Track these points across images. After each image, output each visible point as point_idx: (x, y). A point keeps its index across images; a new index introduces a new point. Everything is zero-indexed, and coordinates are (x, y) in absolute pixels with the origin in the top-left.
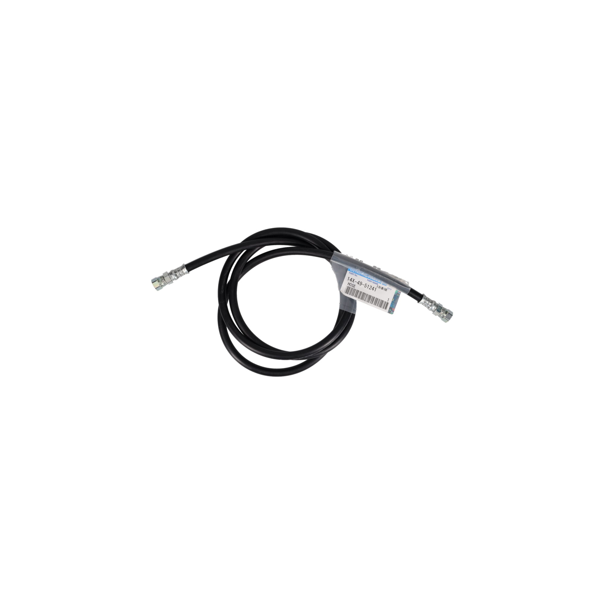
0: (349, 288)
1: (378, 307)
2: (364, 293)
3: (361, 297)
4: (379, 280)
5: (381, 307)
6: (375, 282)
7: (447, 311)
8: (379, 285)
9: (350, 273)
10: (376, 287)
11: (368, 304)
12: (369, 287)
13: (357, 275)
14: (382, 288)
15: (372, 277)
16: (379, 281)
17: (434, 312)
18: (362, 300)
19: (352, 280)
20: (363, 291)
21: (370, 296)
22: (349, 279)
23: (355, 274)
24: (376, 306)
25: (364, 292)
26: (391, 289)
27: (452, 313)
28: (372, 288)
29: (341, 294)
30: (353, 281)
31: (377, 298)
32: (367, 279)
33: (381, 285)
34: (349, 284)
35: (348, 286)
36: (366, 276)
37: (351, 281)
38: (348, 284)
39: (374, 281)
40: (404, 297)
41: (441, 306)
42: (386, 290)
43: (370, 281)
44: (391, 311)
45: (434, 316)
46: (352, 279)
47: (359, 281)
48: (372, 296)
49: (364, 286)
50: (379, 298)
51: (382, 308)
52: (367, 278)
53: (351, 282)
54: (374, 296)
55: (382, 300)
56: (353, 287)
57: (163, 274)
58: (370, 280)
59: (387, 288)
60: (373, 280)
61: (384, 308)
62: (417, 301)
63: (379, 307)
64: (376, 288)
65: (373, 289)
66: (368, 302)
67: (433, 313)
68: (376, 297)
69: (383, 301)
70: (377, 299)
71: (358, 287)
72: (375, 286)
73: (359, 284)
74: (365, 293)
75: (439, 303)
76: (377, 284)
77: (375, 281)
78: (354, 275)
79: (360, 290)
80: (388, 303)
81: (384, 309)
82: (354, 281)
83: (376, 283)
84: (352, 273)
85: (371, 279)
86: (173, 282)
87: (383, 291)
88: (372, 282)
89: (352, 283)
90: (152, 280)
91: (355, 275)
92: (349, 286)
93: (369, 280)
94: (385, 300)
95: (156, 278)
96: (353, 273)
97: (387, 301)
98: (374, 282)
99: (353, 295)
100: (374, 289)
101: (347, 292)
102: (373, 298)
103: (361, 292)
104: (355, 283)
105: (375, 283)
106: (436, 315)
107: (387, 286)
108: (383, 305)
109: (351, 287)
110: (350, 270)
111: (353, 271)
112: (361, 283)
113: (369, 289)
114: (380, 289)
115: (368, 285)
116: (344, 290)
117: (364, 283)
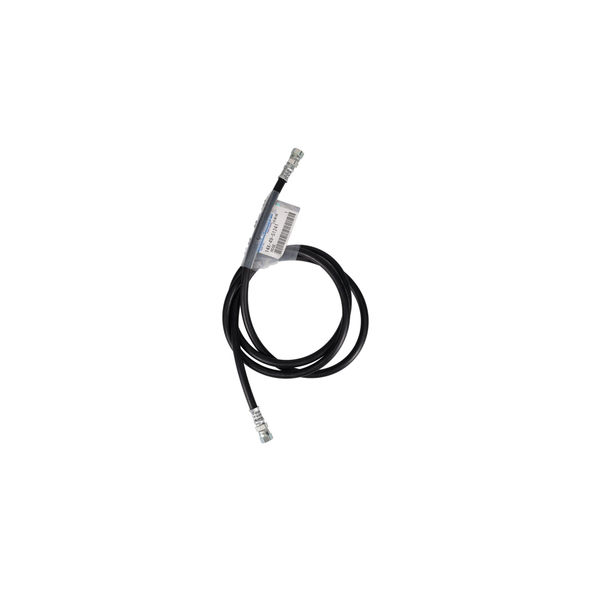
1: (293, 222)
2: (281, 236)
3: (284, 239)
5: (293, 220)
6: (270, 225)
8: (272, 221)
9: (261, 250)
11: (291, 232)
12: (274, 231)
13: (263, 243)
15: (264, 228)
16: (268, 221)
19: (268, 247)
20: (279, 237)
21: (283, 230)
22: (267, 250)
23: (262, 245)
25: (280, 236)
26: (276, 210)
27: (294, 149)
29: (281, 259)
30: (269, 246)
31: (284, 223)
32: (267, 233)
33: (273, 219)
34: (272, 251)
35: (273, 251)
36: (264, 235)
37: (269, 249)
39: (268, 227)
40: (282, 197)
42: (277, 215)
43: (269, 230)
44: (298, 209)
45: (298, 166)
46: (267, 248)
47: (269, 241)
48: (283, 228)
49: (273, 236)
50: (285, 221)
51: (295, 219)
52: (265, 233)
54: (283, 226)
55: (286, 218)
58: (267, 231)
59: (275, 214)
60: (268, 228)
61: (294, 216)
62: (286, 184)
64: (275, 225)
65: (277, 227)
66: (288, 232)
67: (296, 167)
68: (284, 224)
69: (288, 218)
70: (286, 223)
71: (275, 242)
72: (273, 226)
73: (271, 241)
74: (280, 235)
76: (271, 223)
77: (268, 225)
79: (278, 240)
80: (290, 213)
81: (296, 216)
85: (267, 229)
86: (267, 423)
87: (277, 218)
89: (271, 247)
92: (274, 250)
93: (267, 232)
97: (288, 214)
99: (283, 247)
100: (276, 226)
101: (280, 252)
102: (286, 227)
103: (280, 239)
104: (271, 245)
105: (270, 226)
106: (298, 164)
107: (273, 213)
108: (291, 218)
109: (275, 249)
110: (259, 251)
111: (260, 248)
112: (271, 239)
113: (276, 231)
114: (276, 220)
115: (272, 233)
116: (277, 256)
117: (271, 236)
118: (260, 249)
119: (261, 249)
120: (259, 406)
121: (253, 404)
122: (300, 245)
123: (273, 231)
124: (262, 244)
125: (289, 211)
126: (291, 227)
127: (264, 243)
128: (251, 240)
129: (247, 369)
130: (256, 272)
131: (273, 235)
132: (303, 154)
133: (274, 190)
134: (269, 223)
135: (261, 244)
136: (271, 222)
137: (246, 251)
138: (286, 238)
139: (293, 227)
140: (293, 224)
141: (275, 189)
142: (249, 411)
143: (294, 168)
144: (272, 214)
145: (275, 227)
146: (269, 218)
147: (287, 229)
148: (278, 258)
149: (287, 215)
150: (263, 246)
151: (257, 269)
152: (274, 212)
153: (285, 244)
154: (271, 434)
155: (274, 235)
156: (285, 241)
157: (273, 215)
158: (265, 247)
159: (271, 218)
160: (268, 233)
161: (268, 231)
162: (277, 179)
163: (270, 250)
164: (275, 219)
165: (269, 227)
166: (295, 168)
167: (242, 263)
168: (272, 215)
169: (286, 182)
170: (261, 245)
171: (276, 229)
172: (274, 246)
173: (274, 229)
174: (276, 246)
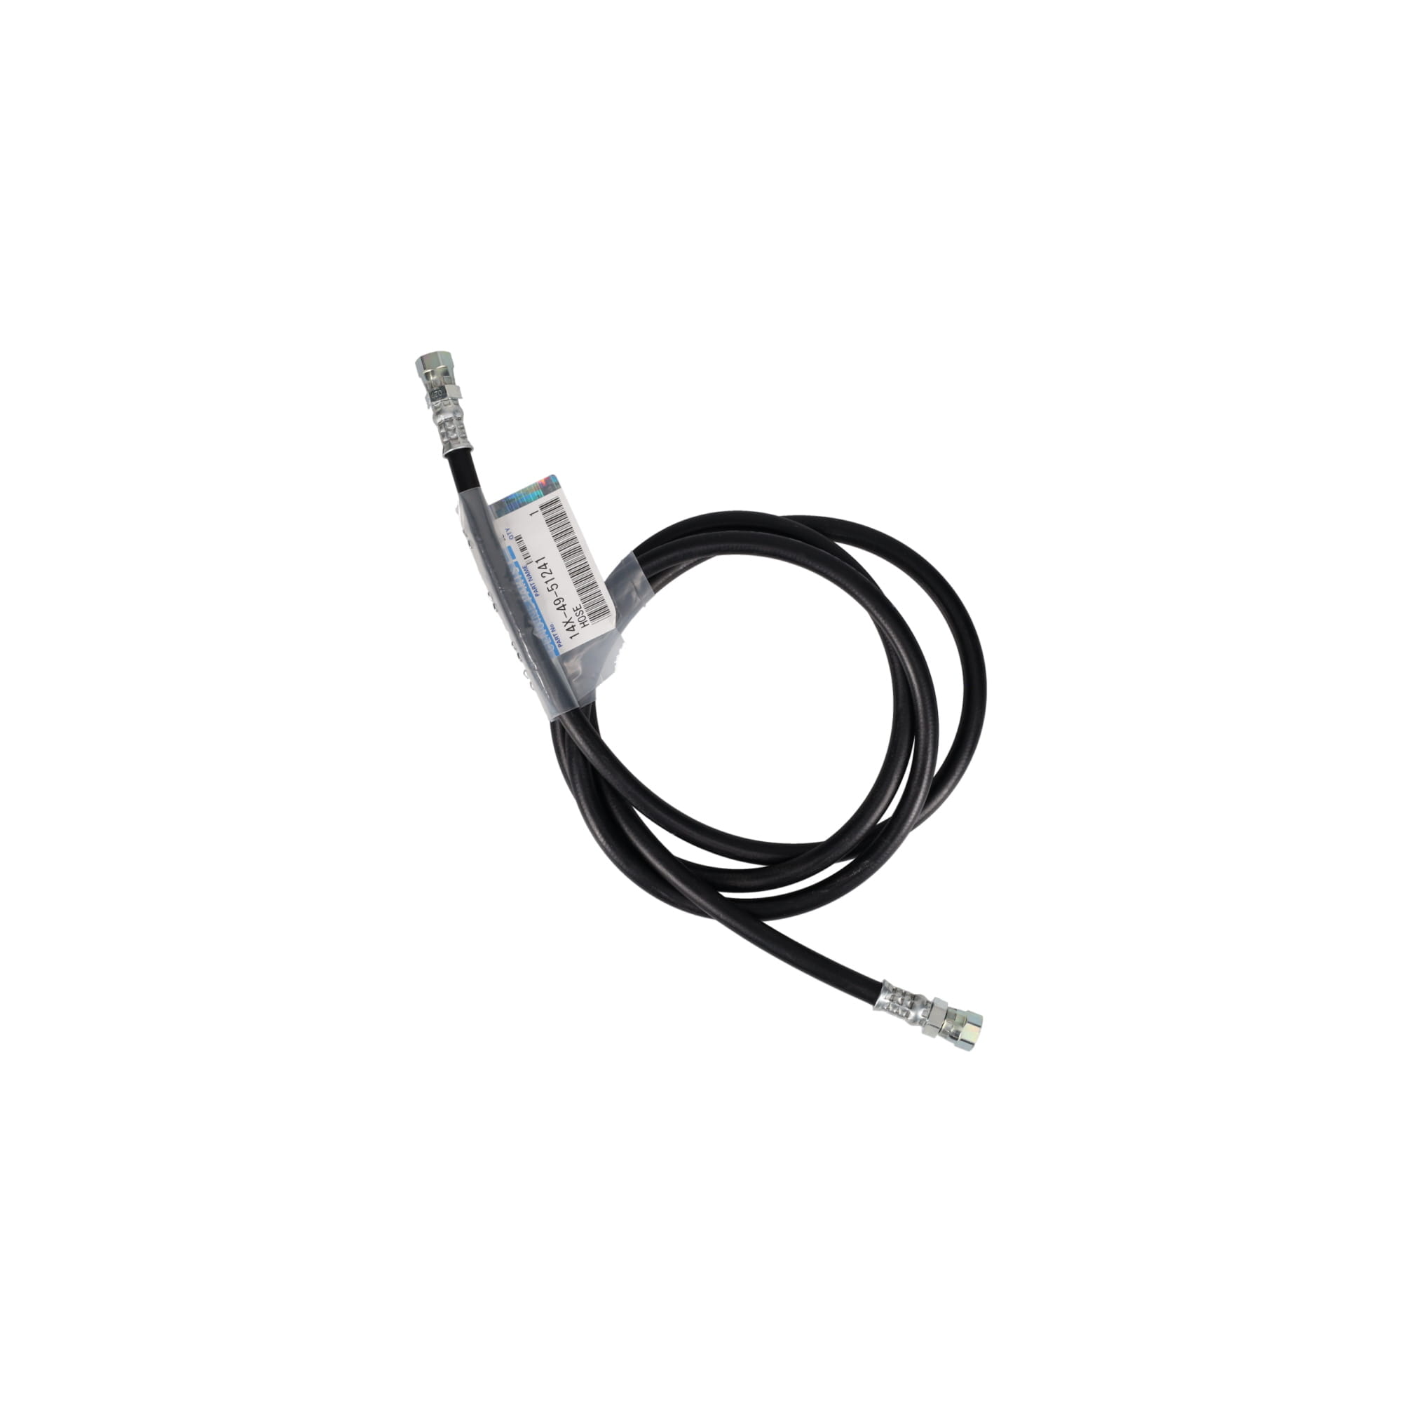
0: (592, 616)
1: (570, 519)
2: (572, 575)
4: (513, 573)
5: (564, 514)
6: (525, 575)
7: (424, 378)
8: (522, 563)
9: (560, 646)
10: (534, 563)
11: (586, 545)
12: (548, 577)
13: (549, 628)
14: (523, 549)
15: (521, 592)
16: (515, 571)
17: (456, 399)
18: (589, 563)
19: (569, 625)
20: (570, 581)
21: (565, 556)
22: (574, 633)
23: (552, 634)
24: (572, 524)
25: (569, 576)
26: (508, 530)
27: (417, 363)
28: (545, 570)
29: (621, 624)
30: (567, 622)
31: (552, 539)
32: (537, 598)
33: (519, 556)
34: (584, 624)
35: (589, 622)
36: (534, 606)
37: (573, 627)
38: (585, 626)
39: (525, 582)
40: (492, 490)
41: (429, 397)
42: (519, 538)
43: (534, 588)
44: (550, 485)
46: (567, 630)
47: (558, 609)
48: (559, 554)
49: (557, 591)
50: (550, 535)
51: (565, 508)
52: (534, 601)
53: (577, 623)
54: (557, 549)
55: (546, 525)
56: (583, 609)
57: (934, 1036)
58: (532, 591)
59: (514, 539)
60: (527, 585)
61: (558, 504)
62: (473, 454)
63: (568, 515)
64: (537, 562)
65: (545, 565)
66: (579, 550)
67: (461, 398)
68: (554, 544)
69: (548, 522)
70: (556, 537)
71: (573, 599)
72: (533, 568)
73: (563, 606)
74: (568, 573)
75: (429, 408)
76: (525, 568)
77: (523, 578)
78: (554, 633)
79: (574, 589)
80: (542, 507)
81: (562, 502)
82: (567, 620)
83: (524, 572)
84: (555, 642)
85: (528, 589)
86: (935, 998)
87: (527, 542)
88: (531, 582)
89: (575, 619)
90: (969, 1050)
91: (553, 629)
92: (588, 618)
93: (534, 594)
94: (540, 518)
95: (956, 1045)
96: (553, 638)
97: (540, 513)
98: (527, 578)
99: (599, 594)
100: (541, 563)
101: (604, 611)
102: (562, 547)
103: (576, 583)
104: (570, 612)
105: (529, 575)
106: (458, 388)
107: (507, 544)
108: (556, 516)
109: (585, 614)
110: (557, 651)
111: (553, 643)
112: (558, 602)
113: (551, 573)
114: (529, 550)
115: (546, 586)
116: (607, 624)
117: (552, 597)
118: (554, 645)
119: (557, 645)
120: (885, 981)
121: (866, 989)
122: (631, 553)
123: (546, 579)
124: (551, 631)
125: (535, 505)
126: (576, 534)
127: (552, 626)
129: (781, 925)
130: (594, 703)
131: (553, 589)
132: (448, 355)
133: (462, 495)
134: (520, 569)
135: (548, 632)
136: (521, 567)
137: (529, 680)
138: (587, 568)
139: (580, 530)
141: (461, 488)
142: (873, 1009)
144: (507, 546)
145: (539, 568)
146: (511, 562)
147: (571, 548)
148: (614, 627)
149: (542, 516)
151: (592, 695)
152: (507, 537)
153: (598, 583)
154: (968, 1011)
155: (554, 587)
156: (591, 576)
157: (512, 548)
158: (561, 632)
159: (514, 557)
160: (537, 595)
161: (536, 591)
162: (446, 462)
163: (578, 627)
164: (525, 552)
165: (527, 580)
166: (460, 400)
167: (547, 714)
168: (509, 548)
169: (471, 449)
170: (550, 636)
171: (548, 571)
172: (577, 609)
173: (543, 575)
174: (582, 605)
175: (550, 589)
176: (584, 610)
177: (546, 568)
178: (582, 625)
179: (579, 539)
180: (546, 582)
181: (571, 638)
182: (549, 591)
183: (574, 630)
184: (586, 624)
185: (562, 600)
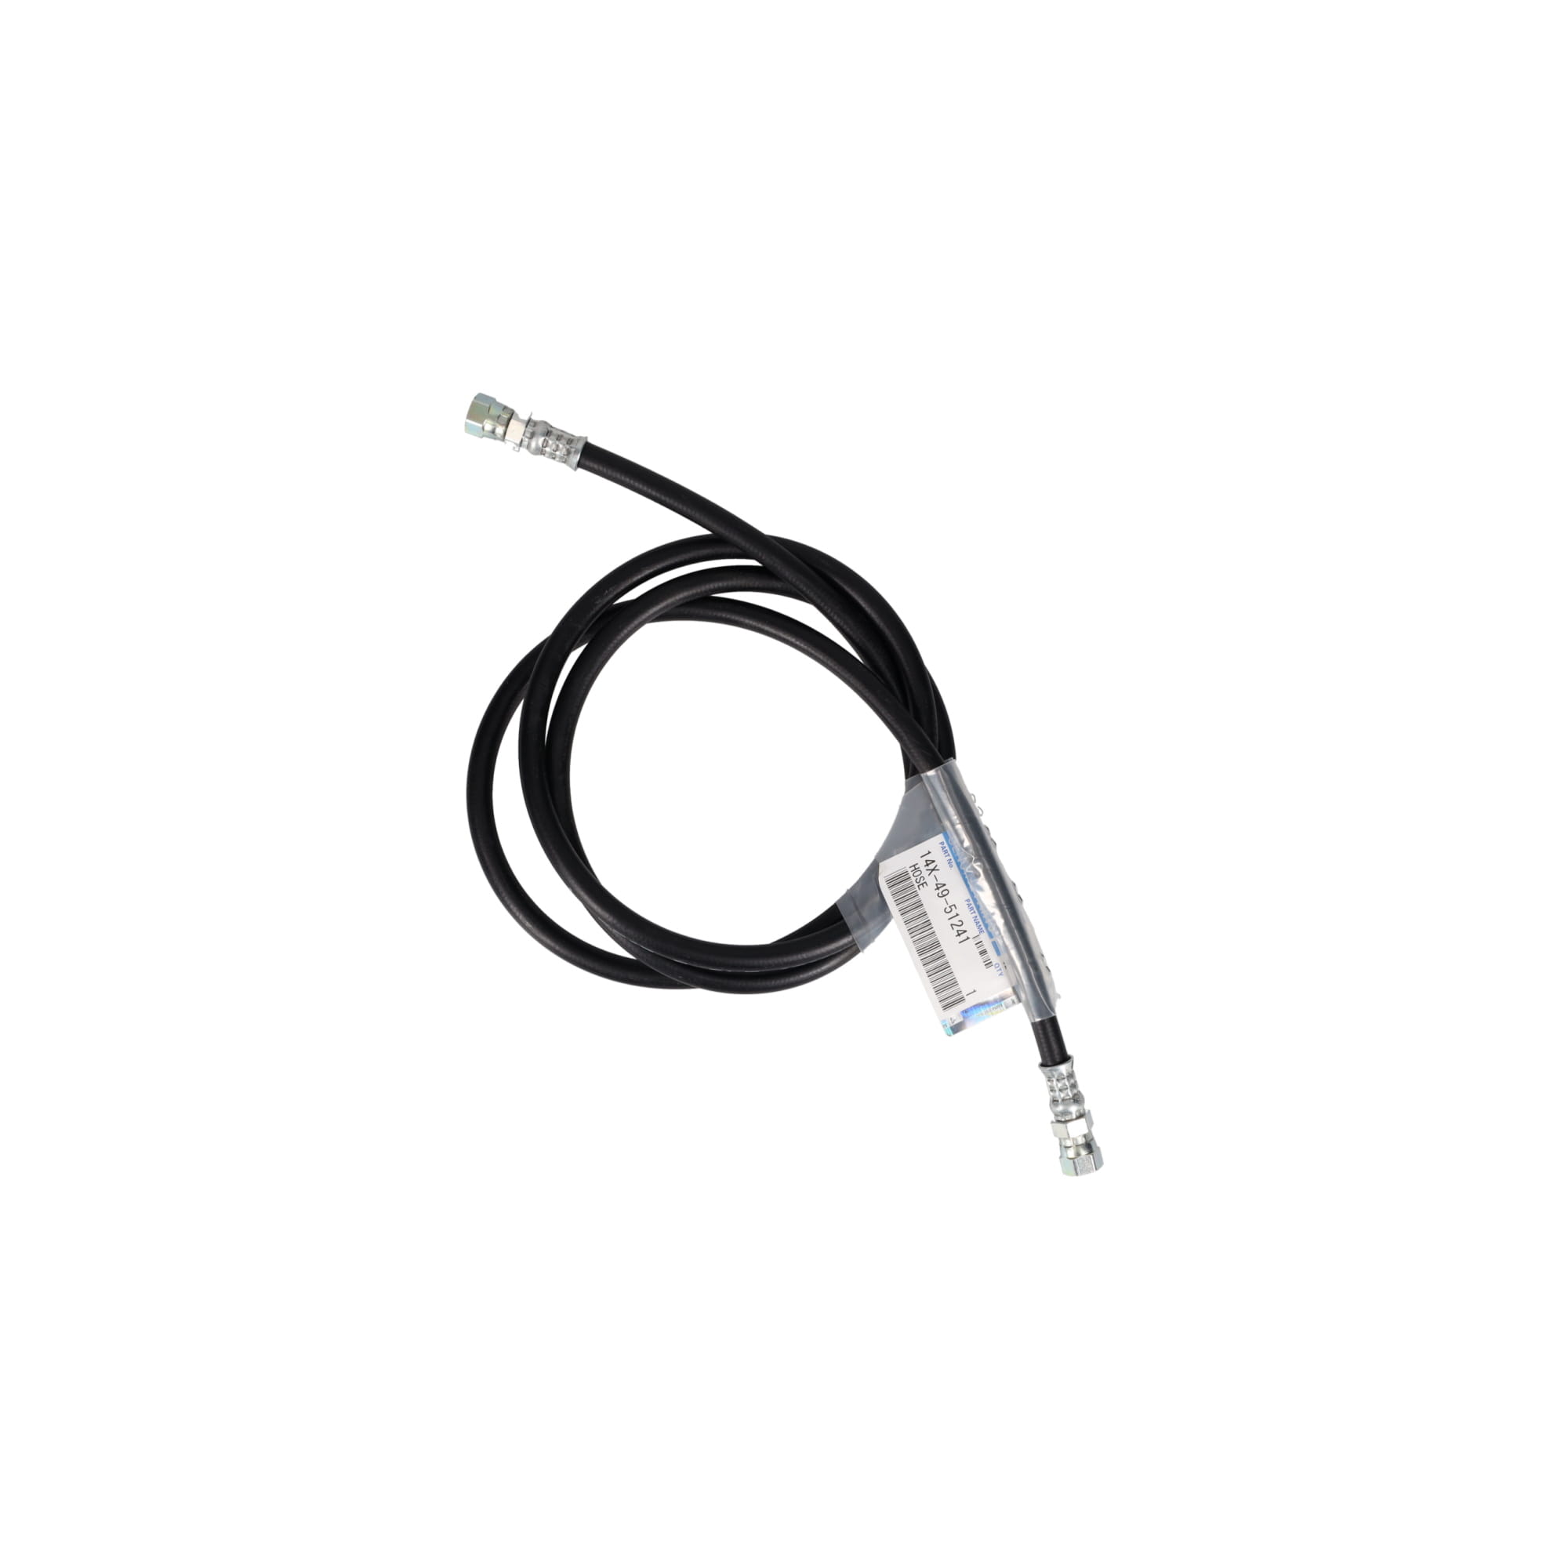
0: (907, 877)
1: (930, 986)
2: (928, 923)
3: (912, 925)
5: (937, 992)
6: (981, 923)
8: (984, 937)
9: (942, 843)
10: (971, 937)
11: (913, 957)
12: (955, 921)
13: (954, 864)
14: (983, 952)
17: (1059, 1121)
18: (910, 936)
19: (931, 866)
20: (930, 916)
21: (937, 944)
22: (926, 858)
23: (951, 857)
25: (932, 921)
26: (1001, 974)
28: (959, 928)
29: (873, 871)
30: (933, 870)
31: (950, 963)
33: (988, 944)
34: (915, 868)
35: (910, 870)
36: (971, 887)
37: (927, 865)
38: (914, 866)
39: (981, 916)
40: (1019, 1022)
42: (988, 964)
43: (971, 909)
44: (953, 1026)
46: (933, 861)
47: (944, 885)
48: (943, 947)
49: (945, 905)
50: (953, 968)
51: (936, 998)
53: (923, 869)
54: (946, 951)
55: (957, 979)
56: (915, 885)
58: (973, 905)
59: (994, 963)
60: (979, 912)
61: (944, 1003)
62: (1039, 1060)
63: (933, 991)
64: (968, 938)
65: (959, 935)
66: (920, 952)
67: (1052, 1122)
68: (948, 958)
69: (955, 983)
70: (946, 965)
71: (927, 895)
72: (971, 929)
73: (938, 888)
74: (933, 925)
75: (1089, 1111)
76: (981, 931)
77: (984, 920)
79: (926, 907)
80: (962, 1000)
81: (939, 1006)
82: (934, 872)
83: (982, 926)
84: (947, 848)
85: (978, 907)
87: (980, 959)
88: (974, 915)
89: (925, 874)
90: (478, 396)
91: (949, 862)
92: (911, 874)
93: (972, 902)
94: (964, 986)
96: (949, 852)
97: (964, 994)
98: (979, 920)
99: (898, 902)
100: (964, 936)
101: (893, 882)
102: (938, 955)
103: (924, 914)
104: (930, 880)
105: (977, 923)
106: (1055, 1135)
108: (947, 992)
109: (913, 879)
110: (947, 837)
111: (951, 847)
112: (945, 893)
113: (952, 925)
114: (977, 951)
115: (957, 911)
116: (888, 869)
117: (951, 899)
118: (949, 845)
119: (946, 845)
120: (575, 470)
121: (596, 459)
122: (862, 950)
123: (958, 918)
124: (953, 860)
125: (970, 1002)
126: (923, 970)
127: (951, 866)
128: (991, 844)
130: (907, 777)
131: (950, 907)
132: (1065, 1173)
133: (1053, 1015)
135: (956, 858)
136: (985, 932)
137: (977, 804)
138: (912, 931)
140: (929, 981)
141: (1054, 1021)
142: (586, 438)
143: (1056, 1115)
144: (1001, 957)
145: (965, 931)
147: (930, 954)
148: (881, 864)
149: (962, 989)
150: (948, 858)
151: (909, 787)
152: (1001, 966)
153: (899, 914)
155: (948, 910)
156: (907, 922)
157: (995, 954)
158: (941, 859)
159: (994, 943)
160: (968, 900)
161: (969, 905)
162: (1070, 1051)
163: (921, 864)
164: (982, 949)
165: (978, 917)
167: (957, 768)
168: (999, 954)
169: (1043, 1065)
170: (954, 854)
171: (956, 928)
172: (922, 884)
173: (961, 923)
174: (917, 889)
175: (953, 907)
176: (915, 883)
177: (958, 931)
178: (917, 867)
179: (920, 964)
180: (957, 915)
181: (929, 853)
182: (955, 905)
183: (926, 861)
184: (913, 868)
185: (940, 895)
